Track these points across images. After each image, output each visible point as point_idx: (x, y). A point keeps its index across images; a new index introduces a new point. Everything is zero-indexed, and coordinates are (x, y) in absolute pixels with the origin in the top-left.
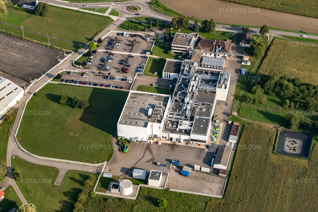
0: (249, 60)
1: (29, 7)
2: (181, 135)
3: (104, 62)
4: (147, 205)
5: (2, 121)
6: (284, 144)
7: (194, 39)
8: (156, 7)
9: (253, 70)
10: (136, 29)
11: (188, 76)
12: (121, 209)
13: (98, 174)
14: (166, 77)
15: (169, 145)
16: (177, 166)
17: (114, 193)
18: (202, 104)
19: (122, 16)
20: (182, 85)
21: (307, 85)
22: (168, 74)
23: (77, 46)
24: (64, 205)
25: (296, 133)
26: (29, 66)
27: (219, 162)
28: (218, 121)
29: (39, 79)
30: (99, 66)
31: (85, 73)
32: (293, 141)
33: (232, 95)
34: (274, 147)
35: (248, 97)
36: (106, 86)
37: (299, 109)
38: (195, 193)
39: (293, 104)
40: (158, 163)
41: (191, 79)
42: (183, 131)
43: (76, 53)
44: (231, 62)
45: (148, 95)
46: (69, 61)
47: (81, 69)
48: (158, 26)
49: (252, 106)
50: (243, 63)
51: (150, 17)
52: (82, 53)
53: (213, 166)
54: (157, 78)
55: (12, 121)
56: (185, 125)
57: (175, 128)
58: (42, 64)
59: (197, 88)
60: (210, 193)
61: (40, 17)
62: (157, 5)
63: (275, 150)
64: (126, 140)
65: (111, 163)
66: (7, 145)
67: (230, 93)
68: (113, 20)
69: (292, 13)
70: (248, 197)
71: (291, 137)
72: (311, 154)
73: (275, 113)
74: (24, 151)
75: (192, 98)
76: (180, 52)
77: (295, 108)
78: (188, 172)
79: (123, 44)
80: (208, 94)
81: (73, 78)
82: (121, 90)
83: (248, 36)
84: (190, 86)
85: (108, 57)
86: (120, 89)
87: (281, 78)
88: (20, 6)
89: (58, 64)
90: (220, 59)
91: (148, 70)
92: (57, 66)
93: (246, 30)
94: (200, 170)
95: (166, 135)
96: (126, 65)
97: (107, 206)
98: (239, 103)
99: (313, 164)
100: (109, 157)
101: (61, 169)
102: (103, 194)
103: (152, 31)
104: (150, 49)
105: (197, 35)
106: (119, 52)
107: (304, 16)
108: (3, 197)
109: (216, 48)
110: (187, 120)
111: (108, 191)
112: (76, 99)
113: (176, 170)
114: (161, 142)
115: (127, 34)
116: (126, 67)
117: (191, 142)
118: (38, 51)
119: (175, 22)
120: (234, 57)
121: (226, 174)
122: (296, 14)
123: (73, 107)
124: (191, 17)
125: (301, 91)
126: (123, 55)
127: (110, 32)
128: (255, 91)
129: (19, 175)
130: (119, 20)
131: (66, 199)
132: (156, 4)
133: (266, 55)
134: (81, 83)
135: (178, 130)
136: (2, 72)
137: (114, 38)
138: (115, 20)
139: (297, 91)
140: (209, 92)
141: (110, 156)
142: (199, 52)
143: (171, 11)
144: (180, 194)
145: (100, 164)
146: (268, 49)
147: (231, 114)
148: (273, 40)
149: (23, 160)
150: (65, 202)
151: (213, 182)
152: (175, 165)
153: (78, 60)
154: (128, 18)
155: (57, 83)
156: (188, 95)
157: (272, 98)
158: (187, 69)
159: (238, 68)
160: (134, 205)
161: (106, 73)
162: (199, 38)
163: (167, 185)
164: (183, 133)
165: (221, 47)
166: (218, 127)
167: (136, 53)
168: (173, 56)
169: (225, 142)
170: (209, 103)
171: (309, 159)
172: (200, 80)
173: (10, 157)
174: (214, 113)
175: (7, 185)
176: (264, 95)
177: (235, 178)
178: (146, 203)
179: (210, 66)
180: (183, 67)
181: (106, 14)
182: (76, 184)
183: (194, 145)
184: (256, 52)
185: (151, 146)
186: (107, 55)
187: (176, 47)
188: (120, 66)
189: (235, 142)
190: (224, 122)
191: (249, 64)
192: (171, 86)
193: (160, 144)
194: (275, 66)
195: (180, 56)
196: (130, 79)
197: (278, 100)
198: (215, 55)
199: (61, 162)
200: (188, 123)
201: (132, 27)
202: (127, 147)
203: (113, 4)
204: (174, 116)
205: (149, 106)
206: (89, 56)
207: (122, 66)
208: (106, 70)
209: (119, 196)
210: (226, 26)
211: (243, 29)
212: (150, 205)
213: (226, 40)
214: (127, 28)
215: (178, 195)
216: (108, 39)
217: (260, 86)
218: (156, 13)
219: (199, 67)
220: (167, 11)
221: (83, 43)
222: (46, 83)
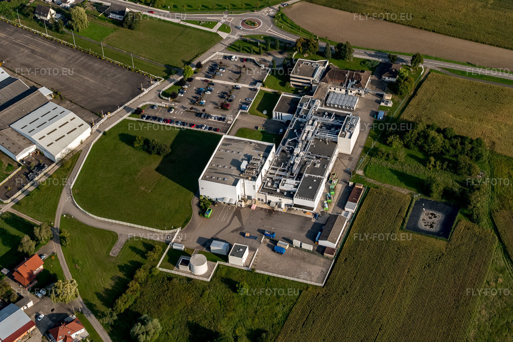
0: (392, 99)
1: (117, 17)
2: (282, 199)
3: (200, 95)
4: (223, 290)
5: (58, 167)
6: (418, 218)
7: (321, 68)
8: (280, 22)
9: (395, 114)
10: (249, 51)
11: (305, 118)
12: (188, 292)
13: (167, 243)
14: (278, 118)
15: (266, 210)
16: (270, 239)
17: (182, 272)
18: (316, 157)
19: (233, 34)
20: (295, 131)
21: (462, 138)
22: (280, 115)
23: (169, 71)
24: (116, 283)
25: (437, 203)
26: (105, 96)
27: (326, 238)
28: (335, 182)
29: (113, 114)
30: (193, 99)
31: (174, 108)
32: (432, 214)
33: (360, 146)
34: (404, 221)
35: (381, 151)
36: (198, 127)
37: (447, 171)
38: (287, 278)
39: (439, 164)
40: (247, 235)
41: (307, 123)
42: (285, 193)
43: (166, 81)
44: (367, 101)
45: (246, 142)
46: (155, 91)
47: (169, 103)
48: (278, 49)
49: (384, 163)
50: (382, 104)
51: (270, 35)
52: (174, 80)
53: (318, 242)
54: (266, 119)
55: (71, 167)
56: (289, 184)
57: (275, 188)
58: (121, 94)
59: (314, 135)
60: (309, 278)
61: (129, 30)
62: (283, 20)
63: (405, 225)
64: (210, 200)
65: (186, 231)
66: (59, 198)
67: (358, 144)
68: (222, 38)
69: (460, 38)
70: (358, 288)
71: (431, 208)
72: (452, 234)
73: (414, 174)
74: (78, 208)
75: (305, 148)
76: (301, 84)
77: (442, 168)
78: (283, 249)
79: (230, 70)
80: (328, 144)
81: (158, 115)
82: (216, 133)
83: (394, 66)
84: (304, 132)
85: (207, 88)
86: (214, 132)
87: (428, 126)
88: (106, 15)
89: (141, 95)
90: (352, 98)
91: (256, 107)
92: (139, 96)
93: (393, 59)
94: (301, 247)
95: (262, 197)
96: (227, 99)
97: (171, 288)
98: (368, 158)
99: (453, 247)
100: (185, 222)
101: (121, 235)
102: (168, 271)
103: (269, 54)
104: (263, 80)
105: (326, 62)
106: (222, 81)
107: (477, 41)
108: (42, 267)
109: (348, 82)
110: (293, 178)
111: (175, 268)
112: (154, 143)
113: (268, 245)
114: (256, 206)
115: (236, 58)
116: (228, 103)
117: (295, 208)
118: (119, 75)
119: (299, 45)
120: (373, 95)
121: (333, 255)
122: (466, 39)
123: (150, 153)
124: (325, 38)
125: (452, 146)
126: (227, 86)
127: (215, 54)
128: (391, 143)
129: (65, 240)
130: (230, 38)
131: (121, 275)
132: (282, 18)
133: (415, 93)
134: (166, 121)
135: (278, 191)
136: (69, 102)
137: (218, 62)
138: (224, 38)
139: (447, 146)
140: (328, 142)
141: (187, 221)
142: (326, 86)
143: (299, 28)
144: (269, 278)
145: (171, 231)
146: (419, 85)
147: (354, 172)
148: (429, 73)
149: (75, 220)
150: (119, 278)
151: (314, 264)
152: (268, 238)
153: (167, 90)
154: (241, 36)
155: (135, 119)
156: (300, 145)
157: (413, 154)
158: (306, 108)
159: (375, 110)
160: (206, 289)
161: (200, 109)
162: (328, 66)
163: (253, 264)
164: (285, 196)
165: (355, 81)
166: (334, 190)
167: (244, 83)
168: (292, 90)
169: (339, 210)
170: (326, 157)
171: (448, 240)
172: (319, 125)
173: (60, 215)
174: (332, 170)
175: (50, 251)
176: (403, 149)
177: (345, 260)
178: (222, 287)
179: (338, 105)
180: (300, 106)
181: (214, 30)
182: (137, 256)
183: (299, 212)
184: (401, 89)
185: (241, 210)
186: (206, 84)
187: (297, 78)
188: (220, 100)
189: (353, 211)
190: (343, 183)
191: (390, 105)
192: (281, 131)
193: (254, 208)
194: (425, 109)
195: (300, 90)
196: (229, 118)
197: (421, 156)
198: (346, 91)
199: (123, 225)
200: (294, 182)
201: (244, 48)
202: (210, 210)
203: (226, 16)
204: (277, 172)
205: (244, 157)
206: (182, 86)
207: (223, 100)
208: (202, 105)
209: (189, 276)
210: (369, 52)
211: (389, 57)
212: (227, 289)
213: (363, 71)
214: (238, 49)
215: (266, 279)
216: (211, 63)
217: (398, 136)
218: (280, 31)
219: (322, 106)
220: (293, 28)
221: (178, 68)
222: (121, 120)
